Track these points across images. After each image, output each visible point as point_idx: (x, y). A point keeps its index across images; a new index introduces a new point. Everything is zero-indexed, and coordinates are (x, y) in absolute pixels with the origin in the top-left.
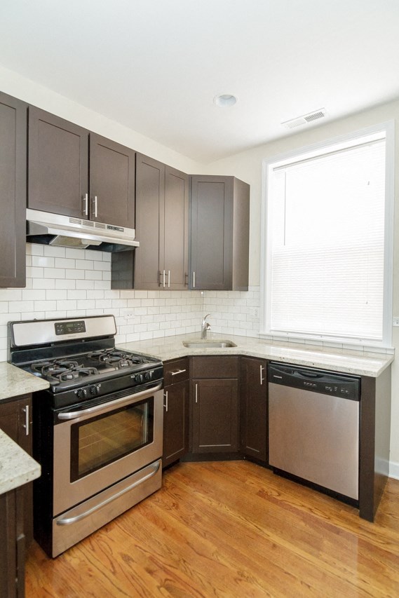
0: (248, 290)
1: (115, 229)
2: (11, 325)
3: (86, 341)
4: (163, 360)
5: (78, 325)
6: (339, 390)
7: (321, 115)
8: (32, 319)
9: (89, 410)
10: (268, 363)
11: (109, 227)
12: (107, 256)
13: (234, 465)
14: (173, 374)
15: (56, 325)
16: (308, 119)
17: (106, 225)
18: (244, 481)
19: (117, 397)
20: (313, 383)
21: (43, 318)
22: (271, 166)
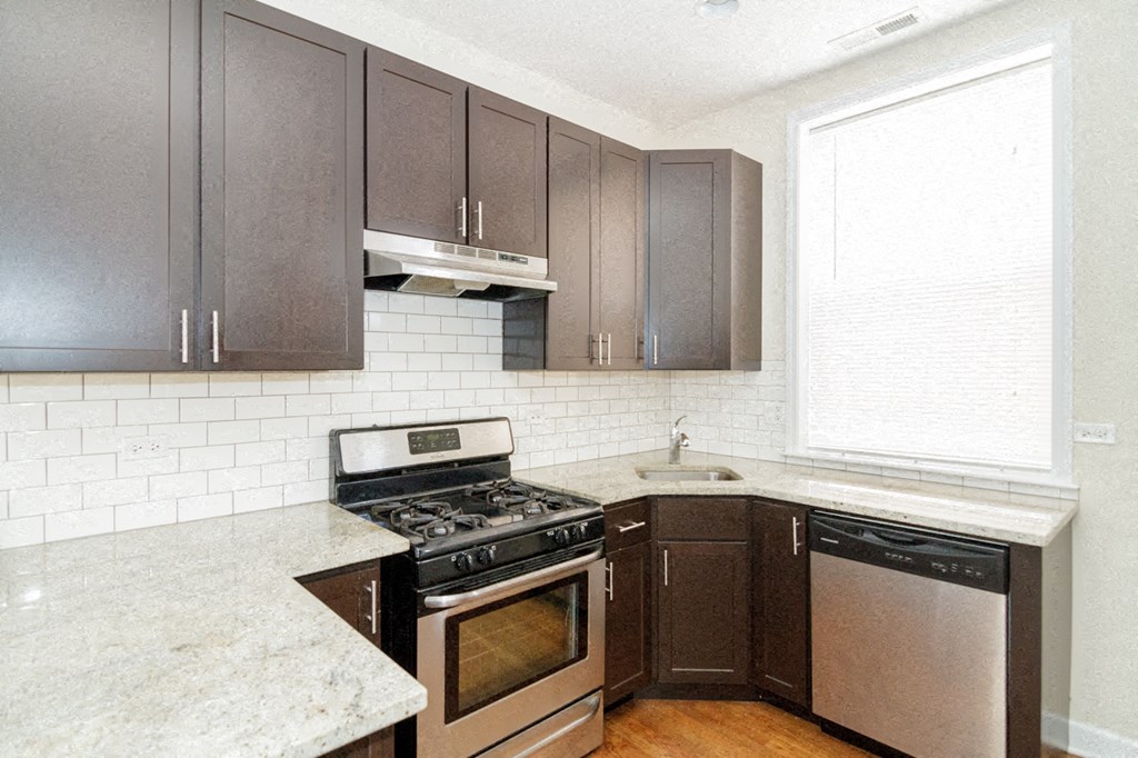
0: (760, 369)
1: (513, 259)
2: (335, 435)
3: (460, 466)
4: (604, 503)
5: (446, 435)
6: (961, 570)
7: (911, 19)
8: (369, 425)
9: (475, 593)
10: (809, 512)
11: (502, 257)
12: (496, 308)
13: (740, 709)
14: (623, 529)
15: (410, 435)
16: (882, 29)
17: (497, 252)
18: (762, 743)
19: (523, 570)
20: (905, 554)
21: (387, 424)
22: (804, 127)
